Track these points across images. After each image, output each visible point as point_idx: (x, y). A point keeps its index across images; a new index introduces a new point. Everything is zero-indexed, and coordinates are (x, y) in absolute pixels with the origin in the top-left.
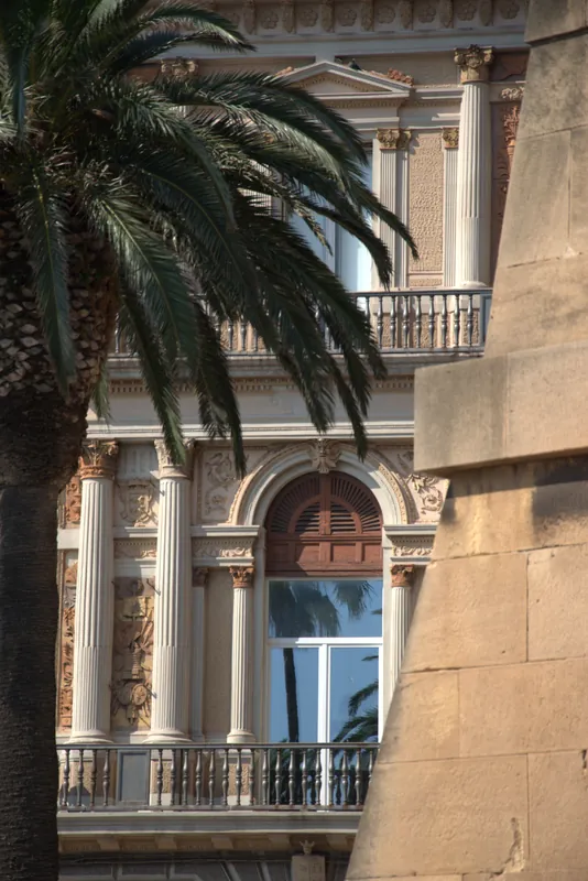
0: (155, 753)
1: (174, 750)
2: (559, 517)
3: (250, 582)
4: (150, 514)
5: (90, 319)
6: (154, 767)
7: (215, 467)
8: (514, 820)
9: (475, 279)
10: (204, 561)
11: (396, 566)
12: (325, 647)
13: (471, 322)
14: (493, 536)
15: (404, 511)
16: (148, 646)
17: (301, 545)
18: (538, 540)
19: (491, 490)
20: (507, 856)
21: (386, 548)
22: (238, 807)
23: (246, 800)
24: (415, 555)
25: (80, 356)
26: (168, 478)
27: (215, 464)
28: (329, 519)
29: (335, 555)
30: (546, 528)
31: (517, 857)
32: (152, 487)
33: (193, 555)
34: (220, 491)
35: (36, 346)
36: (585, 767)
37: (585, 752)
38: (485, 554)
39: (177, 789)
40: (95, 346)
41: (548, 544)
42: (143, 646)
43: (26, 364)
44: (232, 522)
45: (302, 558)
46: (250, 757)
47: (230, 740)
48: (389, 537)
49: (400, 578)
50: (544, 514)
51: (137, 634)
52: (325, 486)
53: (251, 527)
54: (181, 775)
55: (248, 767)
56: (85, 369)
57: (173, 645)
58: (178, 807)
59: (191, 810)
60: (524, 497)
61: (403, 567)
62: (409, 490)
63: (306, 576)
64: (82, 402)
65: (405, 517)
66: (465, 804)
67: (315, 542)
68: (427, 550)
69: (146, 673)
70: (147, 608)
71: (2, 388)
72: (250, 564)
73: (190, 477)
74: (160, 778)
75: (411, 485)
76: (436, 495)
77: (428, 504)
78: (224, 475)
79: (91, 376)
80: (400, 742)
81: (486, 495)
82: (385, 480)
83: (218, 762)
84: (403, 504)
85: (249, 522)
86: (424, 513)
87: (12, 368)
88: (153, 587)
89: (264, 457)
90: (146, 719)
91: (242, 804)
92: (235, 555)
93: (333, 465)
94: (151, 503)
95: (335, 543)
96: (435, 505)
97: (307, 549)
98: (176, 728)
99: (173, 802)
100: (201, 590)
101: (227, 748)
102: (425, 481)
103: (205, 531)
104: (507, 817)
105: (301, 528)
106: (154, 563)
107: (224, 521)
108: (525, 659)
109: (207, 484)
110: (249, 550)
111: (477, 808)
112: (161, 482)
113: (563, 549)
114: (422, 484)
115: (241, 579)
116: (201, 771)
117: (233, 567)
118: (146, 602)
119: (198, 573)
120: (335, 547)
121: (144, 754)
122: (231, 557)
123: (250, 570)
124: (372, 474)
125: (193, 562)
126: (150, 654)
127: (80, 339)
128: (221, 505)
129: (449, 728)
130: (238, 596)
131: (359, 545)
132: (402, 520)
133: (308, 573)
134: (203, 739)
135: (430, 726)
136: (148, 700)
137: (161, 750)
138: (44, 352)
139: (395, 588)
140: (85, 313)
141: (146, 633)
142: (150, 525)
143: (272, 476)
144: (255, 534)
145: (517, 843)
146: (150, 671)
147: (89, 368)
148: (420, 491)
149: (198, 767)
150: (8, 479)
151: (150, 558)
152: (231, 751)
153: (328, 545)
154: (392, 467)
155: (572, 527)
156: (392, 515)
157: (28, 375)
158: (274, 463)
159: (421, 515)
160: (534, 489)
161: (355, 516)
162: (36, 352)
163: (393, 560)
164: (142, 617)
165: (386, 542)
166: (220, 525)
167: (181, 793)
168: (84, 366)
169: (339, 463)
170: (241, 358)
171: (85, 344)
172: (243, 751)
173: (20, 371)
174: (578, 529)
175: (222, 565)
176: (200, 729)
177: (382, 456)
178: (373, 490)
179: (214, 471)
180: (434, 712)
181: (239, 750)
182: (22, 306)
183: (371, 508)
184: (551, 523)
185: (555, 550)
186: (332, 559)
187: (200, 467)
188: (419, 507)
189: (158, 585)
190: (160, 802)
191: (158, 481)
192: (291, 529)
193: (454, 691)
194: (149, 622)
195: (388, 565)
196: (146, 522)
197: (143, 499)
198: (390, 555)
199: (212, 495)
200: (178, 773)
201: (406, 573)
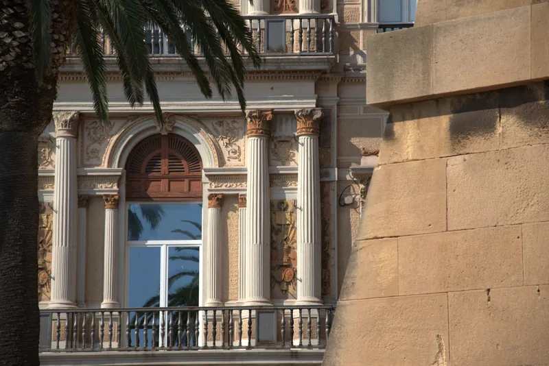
0: (55, 316)
1: (68, 313)
2: (469, 134)
3: (116, 204)
4: (49, 160)
5: (59, 19)
6: (55, 324)
7: (92, 130)
8: (438, 336)
9: (261, 10)
10: (85, 191)
11: (211, 194)
12: (164, 246)
13: (259, 37)
14: (421, 148)
15: (217, 159)
16: (48, 247)
17: (149, 181)
18: (454, 149)
19: (420, 117)
20: (434, 360)
21: (205, 183)
22: (110, 349)
23: (115, 345)
24: (224, 187)
25: (53, 45)
26: (61, 137)
27: (93, 128)
28: (167, 164)
29: (171, 187)
30: (459, 142)
31: (440, 360)
32: (51, 143)
33: (79, 188)
34: (96, 146)
35: (24, 37)
36: (489, 300)
37: (489, 290)
38: (416, 160)
39: (69, 338)
40: (62, 39)
41: (461, 152)
42: (45, 246)
43: (17, 50)
44: (104, 166)
45: (150, 189)
46: (118, 317)
47: (103, 306)
48: (206, 175)
49: (214, 202)
50: (459, 132)
51: (41, 239)
52: (164, 142)
53: (117, 169)
54: (72, 328)
55: (116, 324)
56: (55, 53)
57: (66, 245)
58: (71, 350)
59: (79, 352)
60: (445, 121)
61: (216, 195)
62: (219, 146)
63: (153, 201)
64: (55, 75)
65: (217, 163)
66: (404, 326)
67: (158, 179)
68: (231, 184)
69: (47, 264)
70: (48, 222)
71: (1, 65)
72: (116, 193)
73: (76, 137)
74: (59, 331)
75: (221, 143)
76: (237, 148)
77: (232, 154)
78: (98, 136)
79: (60, 58)
80: (356, 285)
81: (416, 120)
82: (203, 139)
83: (97, 320)
84: (216, 155)
85: (115, 166)
86: (229, 160)
87: (7, 52)
88: (52, 208)
89: (125, 124)
90: (47, 294)
91: (112, 347)
92: (106, 187)
93: (171, 129)
94: (50, 154)
95: (171, 180)
96: (236, 155)
97: (153, 183)
98: (68, 299)
99: (67, 346)
100: (84, 210)
101: (103, 311)
102: (229, 140)
103: (86, 172)
104: (433, 334)
105: (149, 170)
106: (52, 192)
107: (99, 165)
108: (445, 229)
109: (87, 141)
110: (116, 184)
111: (412, 328)
112: (57, 140)
113: (472, 155)
114: (228, 142)
115: (110, 203)
116: (85, 326)
117: (105, 195)
118: (47, 218)
119: (81, 199)
120: (171, 182)
121: (48, 316)
122: (103, 189)
123: (116, 197)
124: (195, 135)
125: (78, 192)
126: (50, 251)
127: (53, 33)
128: (97, 155)
129: (390, 277)
130: (108, 214)
131: (187, 181)
132: (215, 165)
133: (154, 199)
134: (85, 306)
135: (378, 275)
136: (49, 281)
137: (59, 313)
138: (30, 41)
139: (210, 209)
140: (56, 16)
141: (47, 238)
142: (50, 167)
143: (131, 136)
144: (120, 173)
145: (440, 351)
146: (50, 262)
147: (59, 53)
148: (226, 146)
149: (84, 324)
150: (5, 126)
151: (50, 189)
152: (105, 313)
153: (167, 180)
154: (208, 131)
155: (478, 141)
156: (209, 161)
157: (18, 56)
158: (132, 128)
159: (227, 162)
160: (451, 115)
161: (184, 163)
162: (25, 40)
163: (209, 190)
164: (44, 227)
165: (205, 179)
166: (96, 168)
167: (72, 341)
168: (56, 51)
169: (174, 128)
170: (111, 59)
171: (56, 37)
172: (114, 313)
173: (13, 54)
174: (483, 141)
175: (97, 193)
176: (83, 300)
177: (202, 124)
178: (196, 146)
179: (92, 133)
180: (381, 265)
181: (111, 312)
182: (14, 10)
183: (195, 158)
184: (464, 138)
185: (466, 157)
186: (169, 190)
187: (82, 130)
188: (226, 156)
189: (55, 206)
190: (58, 346)
191: (55, 139)
192: (143, 171)
193: (395, 252)
194: (49, 231)
195: (206, 194)
196: (47, 166)
197: (44, 151)
198: (207, 187)
199: (91, 148)
200: (70, 329)
201: (218, 199)
